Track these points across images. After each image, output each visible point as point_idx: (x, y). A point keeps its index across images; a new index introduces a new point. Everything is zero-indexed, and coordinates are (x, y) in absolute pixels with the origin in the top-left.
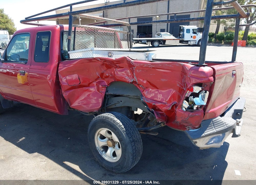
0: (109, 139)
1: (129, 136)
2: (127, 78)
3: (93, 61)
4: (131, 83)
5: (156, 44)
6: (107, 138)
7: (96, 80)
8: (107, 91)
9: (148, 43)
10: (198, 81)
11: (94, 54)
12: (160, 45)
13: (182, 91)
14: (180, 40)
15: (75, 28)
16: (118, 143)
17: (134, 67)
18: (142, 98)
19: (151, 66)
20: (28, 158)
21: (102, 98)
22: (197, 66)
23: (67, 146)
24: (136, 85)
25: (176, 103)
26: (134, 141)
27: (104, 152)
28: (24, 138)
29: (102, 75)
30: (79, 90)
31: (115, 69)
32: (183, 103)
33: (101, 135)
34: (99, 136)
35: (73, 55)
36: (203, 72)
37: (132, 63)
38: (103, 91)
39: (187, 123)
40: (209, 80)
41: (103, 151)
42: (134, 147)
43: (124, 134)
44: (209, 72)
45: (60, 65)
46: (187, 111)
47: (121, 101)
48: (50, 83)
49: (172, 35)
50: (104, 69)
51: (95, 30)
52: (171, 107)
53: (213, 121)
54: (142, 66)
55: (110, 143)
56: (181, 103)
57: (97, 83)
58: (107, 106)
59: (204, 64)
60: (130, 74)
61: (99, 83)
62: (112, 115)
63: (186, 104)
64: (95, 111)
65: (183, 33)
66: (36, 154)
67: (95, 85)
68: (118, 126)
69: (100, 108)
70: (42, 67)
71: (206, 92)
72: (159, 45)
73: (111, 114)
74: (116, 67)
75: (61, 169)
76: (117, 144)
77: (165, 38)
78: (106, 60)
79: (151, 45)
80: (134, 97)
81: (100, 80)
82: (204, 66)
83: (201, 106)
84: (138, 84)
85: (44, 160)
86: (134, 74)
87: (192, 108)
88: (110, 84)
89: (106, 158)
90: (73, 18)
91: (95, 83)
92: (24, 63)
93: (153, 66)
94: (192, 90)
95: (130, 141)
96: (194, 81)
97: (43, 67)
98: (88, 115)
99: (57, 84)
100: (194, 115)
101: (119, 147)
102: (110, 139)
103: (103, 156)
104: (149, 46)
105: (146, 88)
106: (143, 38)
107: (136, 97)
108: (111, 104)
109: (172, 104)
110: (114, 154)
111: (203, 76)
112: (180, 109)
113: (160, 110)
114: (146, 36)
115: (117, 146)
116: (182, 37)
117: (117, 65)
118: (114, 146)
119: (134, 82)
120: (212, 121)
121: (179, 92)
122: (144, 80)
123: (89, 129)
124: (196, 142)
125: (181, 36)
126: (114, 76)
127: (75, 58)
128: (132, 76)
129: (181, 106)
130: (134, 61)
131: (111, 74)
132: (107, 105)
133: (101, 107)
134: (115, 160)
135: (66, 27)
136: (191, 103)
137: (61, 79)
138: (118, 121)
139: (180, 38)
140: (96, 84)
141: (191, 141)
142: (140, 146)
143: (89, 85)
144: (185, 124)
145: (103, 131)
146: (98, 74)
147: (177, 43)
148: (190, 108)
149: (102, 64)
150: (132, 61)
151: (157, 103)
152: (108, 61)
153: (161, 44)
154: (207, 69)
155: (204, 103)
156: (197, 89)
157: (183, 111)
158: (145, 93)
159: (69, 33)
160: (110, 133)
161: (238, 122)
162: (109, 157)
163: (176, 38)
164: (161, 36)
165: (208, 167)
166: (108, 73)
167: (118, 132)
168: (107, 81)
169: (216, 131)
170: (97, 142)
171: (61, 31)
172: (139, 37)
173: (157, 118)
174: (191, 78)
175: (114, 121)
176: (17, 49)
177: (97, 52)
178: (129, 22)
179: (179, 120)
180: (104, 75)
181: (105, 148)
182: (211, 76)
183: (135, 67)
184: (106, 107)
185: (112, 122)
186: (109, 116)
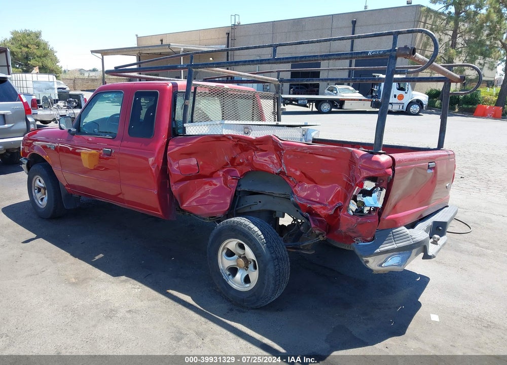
0: (240, 257)
1: (270, 251)
2: (271, 166)
3: (221, 139)
4: (276, 174)
5: (326, 107)
6: (237, 255)
7: (223, 168)
8: (239, 186)
9: (310, 105)
10: (372, 174)
11: (224, 130)
12: (333, 110)
13: (349, 187)
14: (372, 101)
15: (195, 89)
16: (254, 261)
17: (283, 150)
18: (293, 197)
19: (308, 150)
20: (113, 283)
21: (231, 196)
22: (372, 153)
23: (171, 269)
24: (285, 177)
25: (341, 205)
26: (277, 258)
27: (230, 277)
28: (101, 255)
29: (233, 160)
30: (196, 181)
31: (253, 153)
32: (349, 203)
33: (228, 249)
34: (225, 251)
35: (192, 130)
36: (378, 162)
37: (280, 145)
38: (233, 185)
39: (354, 232)
40: (386, 173)
41: (229, 275)
42: (277, 267)
43: (264, 247)
44: (387, 162)
45: (170, 143)
46: (355, 215)
47: (260, 202)
48: (153, 169)
49: (358, 91)
50: (236, 152)
51: (224, 91)
52: (333, 210)
53: (393, 233)
54: (295, 150)
55: (242, 262)
56: (346, 205)
57: (224, 172)
58: (237, 209)
59: (381, 151)
60: (276, 161)
61: (227, 172)
62: (246, 219)
63: (353, 206)
64: (219, 215)
65: (379, 88)
66: (124, 278)
67: (221, 175)
68: (254, 236)
69: (227, 210)
70: (141, 146)
71: (381, 190)
72: (331, 109)
73: (244, 218)
74: (256, 150)
75: (164, 299)
76: (252, 263)
77: (343, 96)
78: (242, 139)
79: (315, 109)
80: (280, 196)
81: (229, 168)
82: (380, 154)
83: (376, 209)
84: (287, 176)
85: (138, 287)
86: (282, 161)
87: (362, 211)
88: (244, 175)
89: (235, 286)
90: (193, 73)
91: (221, 173)
92: (111, 137)
93: (311, 151)
94: (361, 185)
95: (273, 257)
96: (365, 174)
97: (143, 145)
98: (207, 221)
99: (164, 172)
100: (364, 220)
101: (255, 268)
102: (242, 256)
103: (230, 283)
104: (312, 109)
105: (299, 182)
106: (301, 94)
107: (282, 196)
108: (243, 206)
109: (336, 205)
110: (247, 280)
111: (376, 167)
112: (345, 213)
113: (318, 215)
114: (306, 91)
115: (251, 266)
116: (377, 95)
117: (258, 146)
118: (247, 267)
119: (282, 173)
120: (391, 232)
121: (345, 188)
122: (296, 170)
123: (210, 240)
124: (367, 262)
125: (374, 94)
126: (251, 163)
127: (194, 134)
128: (278, 164)
129: (347, 208)
130: (283, 142)
131: (247, 160)
132: (237, 207)
133: (229, 209)
134: (248, 287)
135: (181, 86)
136: (360, 205)
137: (171, 163)
138: (256, 229)
139: (372, 97)
140: (223, 175)
141: (361, 259)
142: (287, 266)
143: (211, 175)
144: (353, 235)
145: (232, 244)
146: (227, 159)
147: (367, 106)
148: (360, 211)
149: (235, 145)
150: (280, 141)
151: (314, 204)
152: (244, 140)
153: (336, 107)
154: (384, 158)
155: (380, 205)
156: (369, 185)
157: (350, 215)
158: (298, 189)
159: (186, 95)
160: (241, 247)
161: (436, 240)
162: (238, 284)
163: (364, 98)
164: (336, 92)
165: (390, 308)
166: (243, 159)
167: (254, 244)
168: (239, 171)
169: (396, 247)
170: (222, 261)
171: (174, 91)
172: (294, 94)
173: (313, 226)
174: (362, 170)
175: (250, 228)
176: (69, 108)
177: (228, 127)
178: (278, 78)
179: (343, 228)
180: (236, 161)
181: (233, 271)
182: (390, 168)
183: (285, 151)
184: (236, 211)
185: (247, 229)
186: (242, 221)
